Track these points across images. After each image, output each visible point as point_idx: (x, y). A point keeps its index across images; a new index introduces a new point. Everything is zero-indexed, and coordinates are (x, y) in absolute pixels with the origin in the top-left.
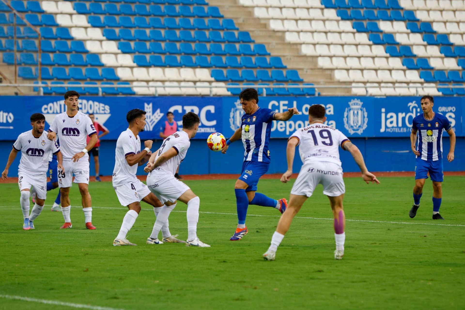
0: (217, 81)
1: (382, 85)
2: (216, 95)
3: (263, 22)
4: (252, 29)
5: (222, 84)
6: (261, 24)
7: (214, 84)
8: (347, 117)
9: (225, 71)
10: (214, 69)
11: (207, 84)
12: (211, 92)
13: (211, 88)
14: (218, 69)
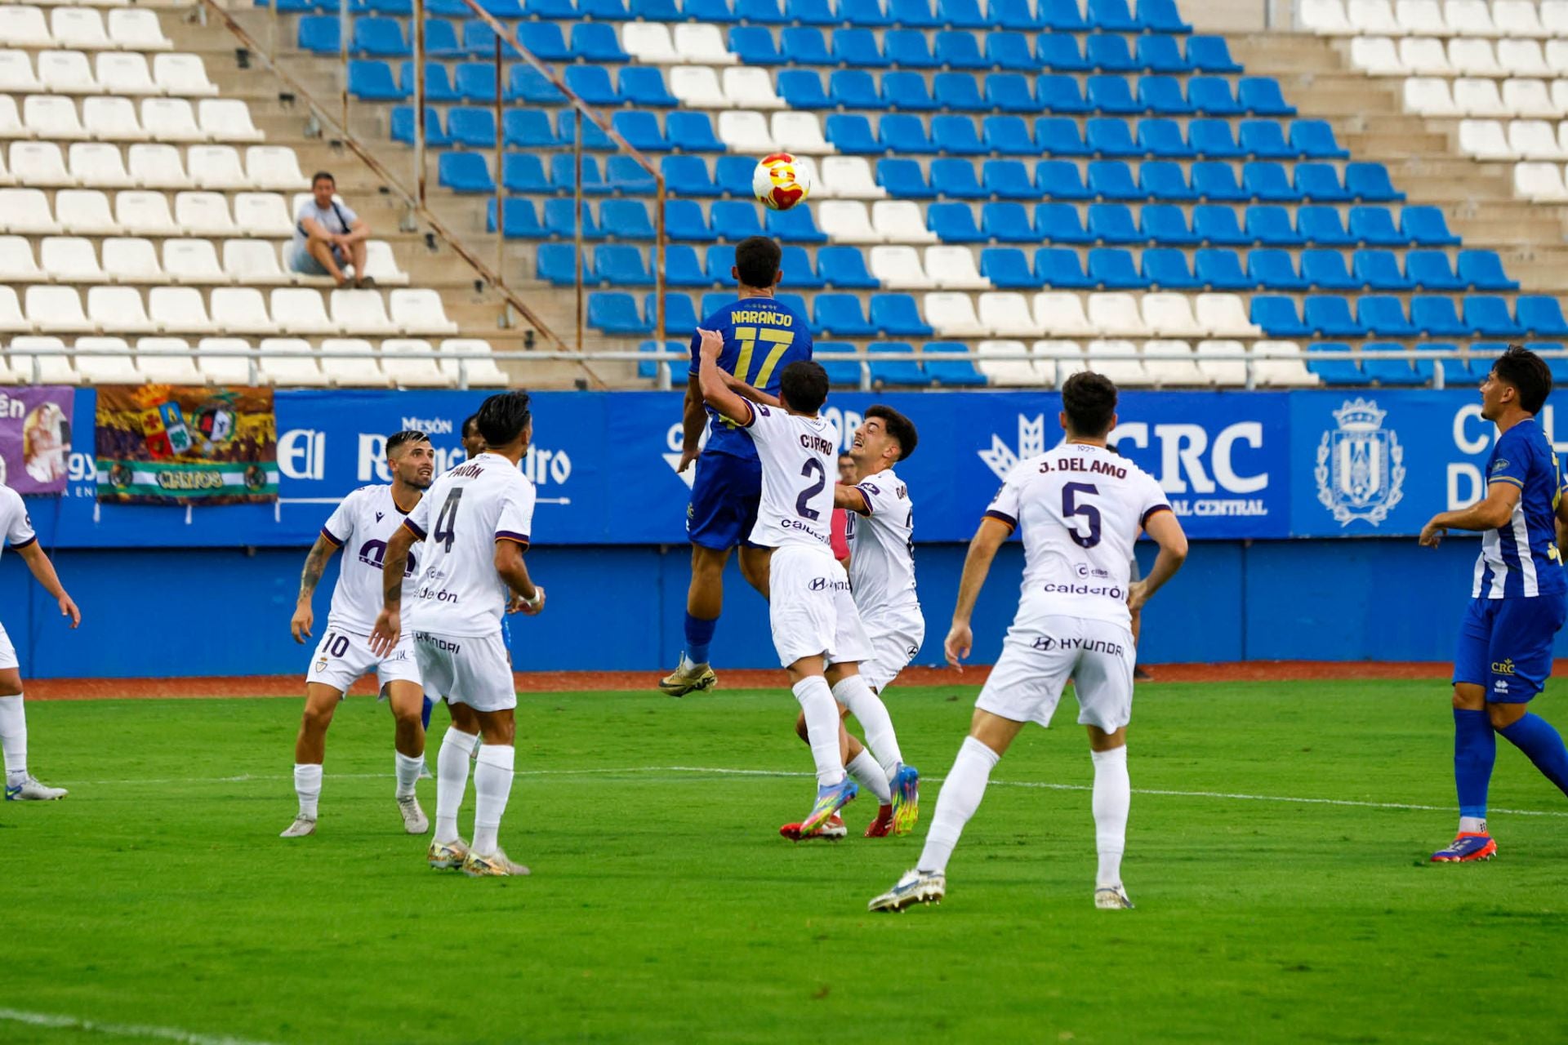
0: (1272, 335)
2: (1267, 384)
3: (1434, 128)
4: (1394, 154)
5: (1289, 348)
6: (1429, 137)
7: (1261, 348)
9: (1299, 304)
10: (1260, 294)
11: (1236, 348)
12: (1249, 373)
13: (1249, 360)
14: (1274, 294)
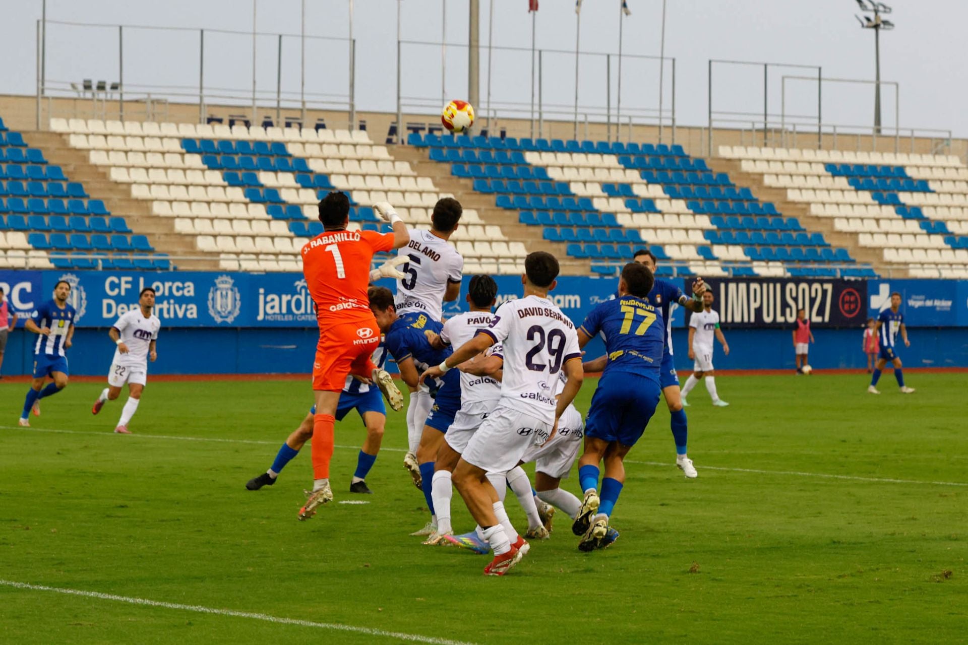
0: (37, 248)
1: (261, 257)
2: (34, 268)
3: (101, 170)
4: (85, 180)
5: (43, 253)
6: (99, 173)
7: (32, 253)
8: (213, 299)
9: (47, 237)
10: (32, 232)
11: (22, 253)
12: (26, 263)
13: (27, 258)
14: (38, 233)
